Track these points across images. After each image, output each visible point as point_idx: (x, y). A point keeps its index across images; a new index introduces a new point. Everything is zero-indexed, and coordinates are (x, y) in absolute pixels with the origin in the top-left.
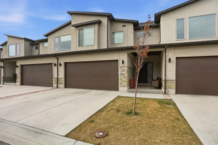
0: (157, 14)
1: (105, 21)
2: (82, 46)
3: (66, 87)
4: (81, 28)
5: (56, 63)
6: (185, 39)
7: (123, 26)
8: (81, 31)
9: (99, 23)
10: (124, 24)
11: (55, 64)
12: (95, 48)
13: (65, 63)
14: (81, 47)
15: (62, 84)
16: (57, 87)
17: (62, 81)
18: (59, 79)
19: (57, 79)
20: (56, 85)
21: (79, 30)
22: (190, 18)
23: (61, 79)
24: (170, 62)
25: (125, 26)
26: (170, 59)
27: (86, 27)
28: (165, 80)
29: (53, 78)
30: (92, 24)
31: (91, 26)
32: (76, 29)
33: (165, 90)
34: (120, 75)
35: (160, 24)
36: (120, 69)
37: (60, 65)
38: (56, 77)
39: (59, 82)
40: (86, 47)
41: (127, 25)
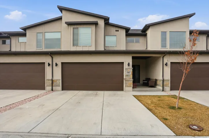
0: (147, 24)
1: (101, 23)
2: (77, 45)
3: (63, 89)
4: (76, 27)
5: (51, 63)
6: (167, 48)
7: (116, 31)
8: (75, 30)
9: (96, 24)
10: (117, 29)
11: (49, 63)
12: (93, 49)
13: (63, 63)
14: (75, 47)
15: (59, 86)
16: (52, 90)
17: (58, 83)
18: (53, 81)
19: (52, 80)
20: (51, 87)
21: (73, 28)
22: (171, 32)
23: (57, 81)
24: (167, 66)
25: (118, 31)
26: (167, 63)
27: (82, 26)
28: (163, 80)
29: (46, 79)
30: (88, 25)
31: (88, 26)
32: (70, 26)
33: (163, 88)
34: (125, 76)
35: (147, 34)
36: (126, 70)
37: (56, 65)
38: (51, 78)
39: (54, 84)
40: (82, 47)
41: (120, 30)
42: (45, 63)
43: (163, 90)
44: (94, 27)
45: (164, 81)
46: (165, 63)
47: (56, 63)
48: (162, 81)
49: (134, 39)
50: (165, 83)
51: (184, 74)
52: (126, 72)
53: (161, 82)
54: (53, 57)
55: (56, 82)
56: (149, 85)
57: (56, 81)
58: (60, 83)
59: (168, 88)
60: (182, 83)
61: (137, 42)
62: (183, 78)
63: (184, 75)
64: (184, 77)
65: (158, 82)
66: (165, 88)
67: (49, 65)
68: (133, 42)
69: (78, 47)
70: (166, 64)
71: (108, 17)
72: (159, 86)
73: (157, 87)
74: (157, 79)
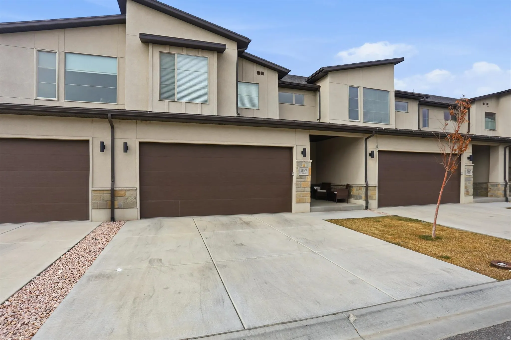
0: (326, 68)
4: (167, 50)
6: (359, 121)
7: (258, 73)
8: (165, 59)
9: (220, 51)
10: (261, 69)
11: (102, 143)
14: (167, 102)
15: (132, 207)
16: (113, 219)
17: (131, 198)
18: (117, 194)
19: (113, 191)
20: (109, 211)
21: (160, 53)
22: (365, 90)
23: (128, 193)
24: (373, 157)
25: (262, 74)
26: (373, 152)
27: (184, 51)
28: (367, 187)
29: (91, 189)
30: (200, 50)
31: (200, 53)
32: (150, 48)
33: (367, 203)
34: (297, 178)
35: (319, 87)
36: (297, 165)
37: (126, 148)
38: (108, 185)
39: (119, 201)
40: (183, 104)
41: (267, 72)
42: (88, 141)
43: (367, 208)
44: (214, 58)
45: (369, 188)
46: (369, 152)
47: (126, 145)
48: (365, 188)
49: (294, 95)
50: (369, 193)
51: (446, 173)
52: (297, 168)
53: (364, 190)
54: (115, 126)
55: (125, 196)
56: (337, 199)
57: (123, 192)
58: (136, 198)
59: (374, 203)
60: (442, 190)
61: (299, 102)
62: (445, 181)
63: (446, 175)
64: (447, 178)
65: (354, 191)
66: (370, 202)
67: (103, 147)
68: (291, 102)
69: (172, 104)
70: (372, 155)
71: (248, 39)
72: (356, 198)
73: (353, 201)
74: (351, 183)
